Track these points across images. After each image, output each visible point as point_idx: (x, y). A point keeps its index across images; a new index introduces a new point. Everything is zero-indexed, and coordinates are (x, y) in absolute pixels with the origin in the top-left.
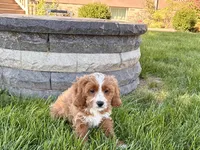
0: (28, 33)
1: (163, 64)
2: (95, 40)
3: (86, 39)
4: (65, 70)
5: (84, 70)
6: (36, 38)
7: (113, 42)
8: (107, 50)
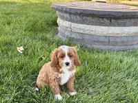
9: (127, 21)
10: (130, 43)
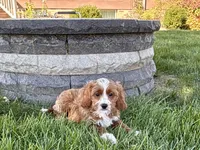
0: (45, 35)
1: (172, 61)
2: (115, 39)
3: (106, 38)
4: (85, 73)
5: (105, 71)
6: (54, 40)
7: (132, 39)
8: (126, 48)
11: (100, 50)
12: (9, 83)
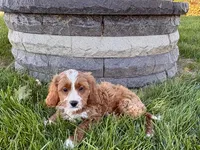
5: (138, 54)
8: (159, 31)
9: (140, 23)
10: (150, 70)
11: (135, 32)
12: (40, 65)
